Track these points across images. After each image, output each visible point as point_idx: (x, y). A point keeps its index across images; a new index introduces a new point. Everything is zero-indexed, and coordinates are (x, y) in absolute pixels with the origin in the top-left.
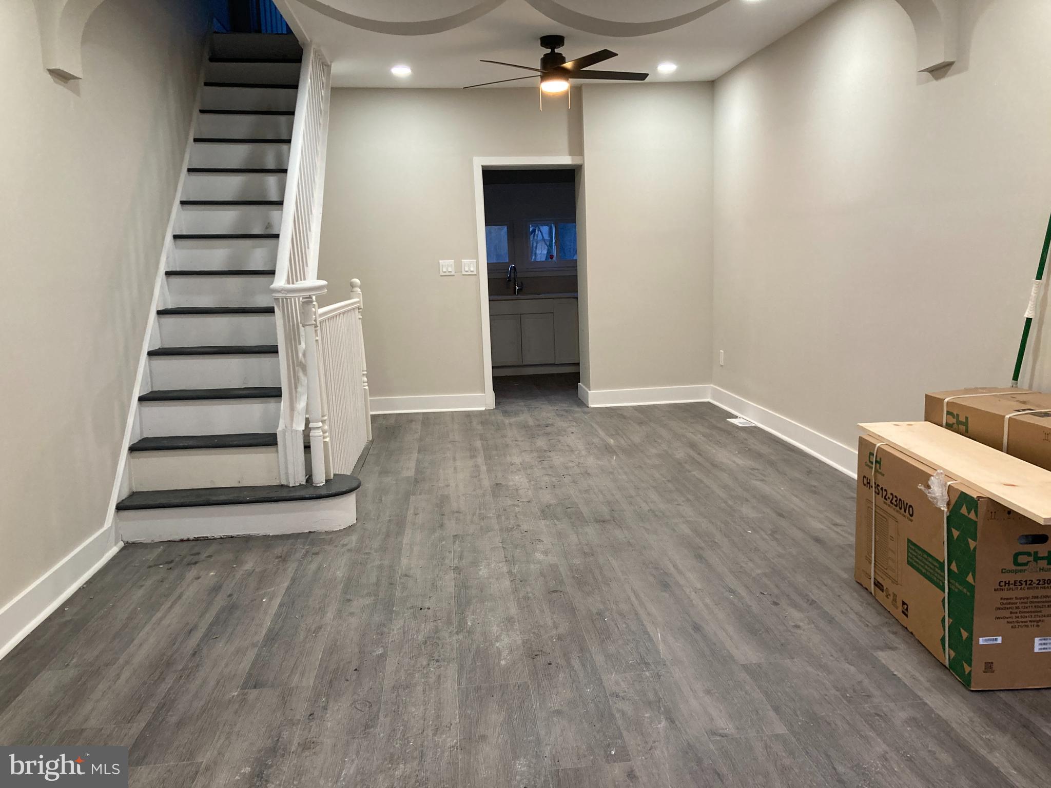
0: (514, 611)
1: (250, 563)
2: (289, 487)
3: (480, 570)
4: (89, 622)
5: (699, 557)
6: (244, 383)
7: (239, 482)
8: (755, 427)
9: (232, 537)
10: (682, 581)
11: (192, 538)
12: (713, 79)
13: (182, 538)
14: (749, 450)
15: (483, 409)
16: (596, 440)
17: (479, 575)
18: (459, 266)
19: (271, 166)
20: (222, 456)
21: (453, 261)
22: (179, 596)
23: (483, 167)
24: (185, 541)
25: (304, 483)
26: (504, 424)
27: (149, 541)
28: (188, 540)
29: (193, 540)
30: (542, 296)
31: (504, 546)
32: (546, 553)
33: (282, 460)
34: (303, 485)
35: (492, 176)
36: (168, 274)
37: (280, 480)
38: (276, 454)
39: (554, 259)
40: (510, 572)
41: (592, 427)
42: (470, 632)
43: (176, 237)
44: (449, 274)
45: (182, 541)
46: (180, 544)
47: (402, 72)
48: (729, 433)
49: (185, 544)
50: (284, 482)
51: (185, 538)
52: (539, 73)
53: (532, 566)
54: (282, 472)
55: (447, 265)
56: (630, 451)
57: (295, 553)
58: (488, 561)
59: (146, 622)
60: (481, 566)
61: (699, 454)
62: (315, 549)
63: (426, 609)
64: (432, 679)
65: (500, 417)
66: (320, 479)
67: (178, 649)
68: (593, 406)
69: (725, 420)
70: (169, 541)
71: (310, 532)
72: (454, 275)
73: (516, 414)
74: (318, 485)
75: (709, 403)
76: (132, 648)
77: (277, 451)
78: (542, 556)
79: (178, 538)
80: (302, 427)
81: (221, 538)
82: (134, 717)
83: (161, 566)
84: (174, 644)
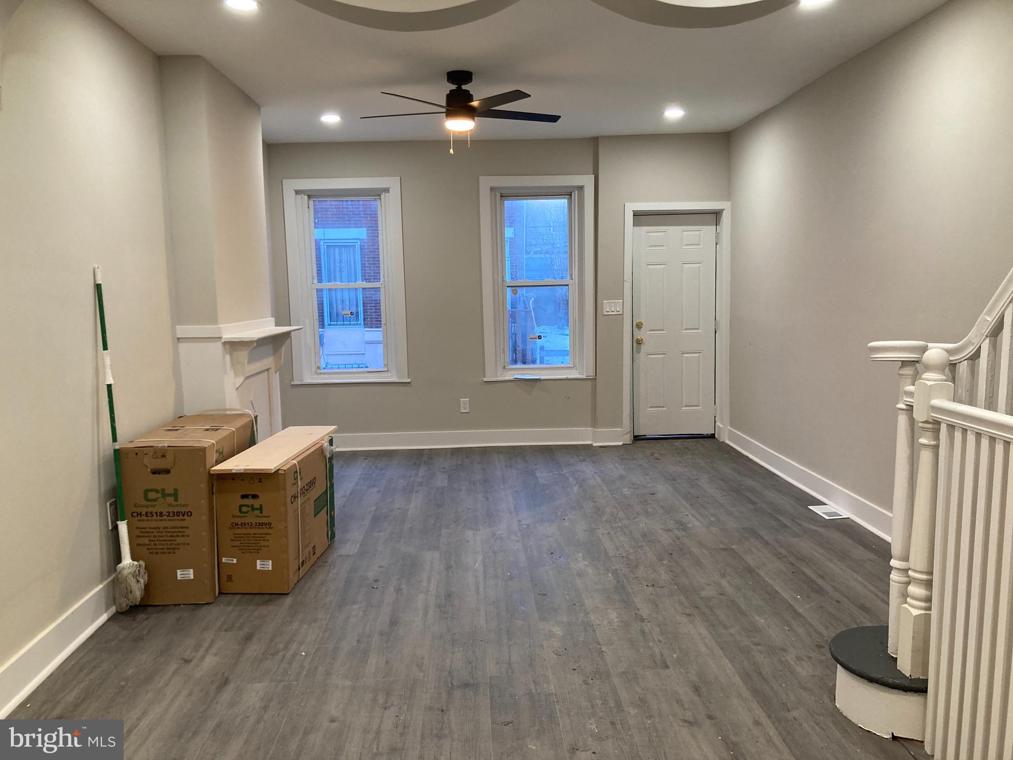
3: (617, 618)
17: (616, 612)
31: (599, 646)
32: (551, 635)
40: (586, 613)
42: (608, 570)
53: (565, 619)
58: (612, 627)
60: (617, 621)
63: (649, 585)
64: (621, 549)
78: (554, 630)
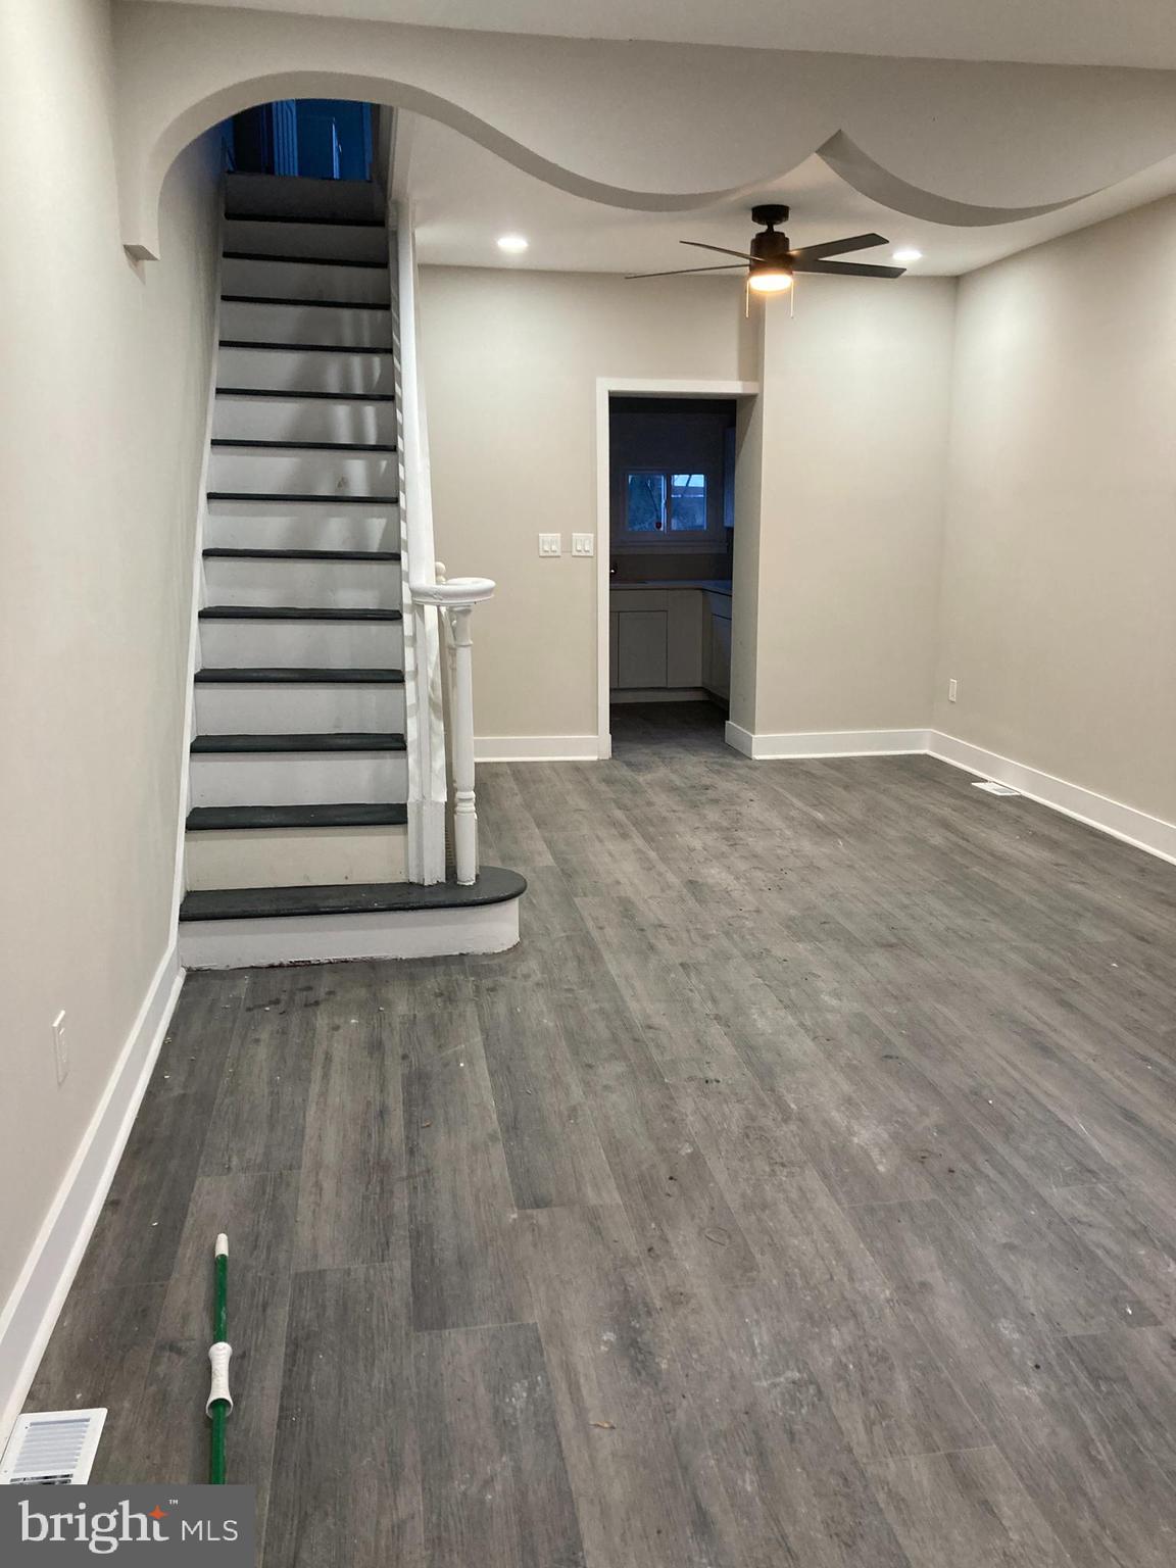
0: (846, 1087)
1: (402, 1004)
2: (422, 886)
3: (755, 1021)
4: (215, 1099)
5: (1064, 1004)
6: (336, 727)
7: (346, 878)
8: (1021, 797)
9: (346, 961)
10: (1063, 1042)
11: (285, 963)
12: (959, 273)
13: (271, 962)
14: (1034, 833)
15: (595, 758)
16: (793, 813)
17: (758, 1029)
18: (567, 543)
19: (334, 389)
20: (317, 840)
21: (559, 535)
22: (326, 1058)
23: (610, 392)
24: (277, 967)
25: (443, 879)
26: (639, 783)
27: (222, 967)
28: (281, 966)
29: (288, 966)
30: (650, 585)
31: (766, 983)
32: (836, 995)
33: (412, 845)
34: (442, 883)
35: (622, 406)
36: (207, 554)
37: (407, 876)
38: (402, 837)
39: (662, 529)
40: (802, 1025)
41: (778, 792)
42: (803, 1120)
43: (211, 496)
44: (552, 554)
45: (272, 966)
46: (272, 971)
47: (513, 245)
48: (989, 806)
49: (278, 971)
50: (414, 879)
51: (276, 964)
52: (748, 262)
53: (829, 1017)
54: (413, 863)
55: (550, 541)
56: (858, 831)
57: (460, 990)
58: (758, 1007)
59: (304, 1100)
60: (753, 1015)
61: (963, 839)
62: (487, 983)
63: (715, 1083)
64: (794, 1195)
65: (625, 772)
66: (468, 873)
67: (381, 1143)
68: (758, 757)
69: (969, 784)
70: (252, 967)
71: (462, 954)
72: (559, 557)
73: (648, 767)
74: (467, 884)
75: (926, 756)
76: (310, 1142)
77: (406, 833)
78: (834, 1000)
79: (265, 962)
80: (443, 799)
81: (331, 963)
82: (386, 1252)
83: (267, 1009)
84: (370, 1135)
